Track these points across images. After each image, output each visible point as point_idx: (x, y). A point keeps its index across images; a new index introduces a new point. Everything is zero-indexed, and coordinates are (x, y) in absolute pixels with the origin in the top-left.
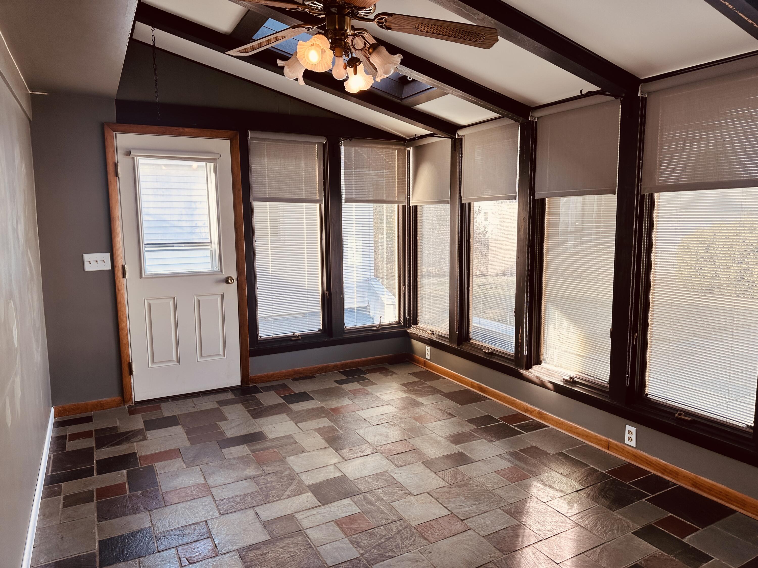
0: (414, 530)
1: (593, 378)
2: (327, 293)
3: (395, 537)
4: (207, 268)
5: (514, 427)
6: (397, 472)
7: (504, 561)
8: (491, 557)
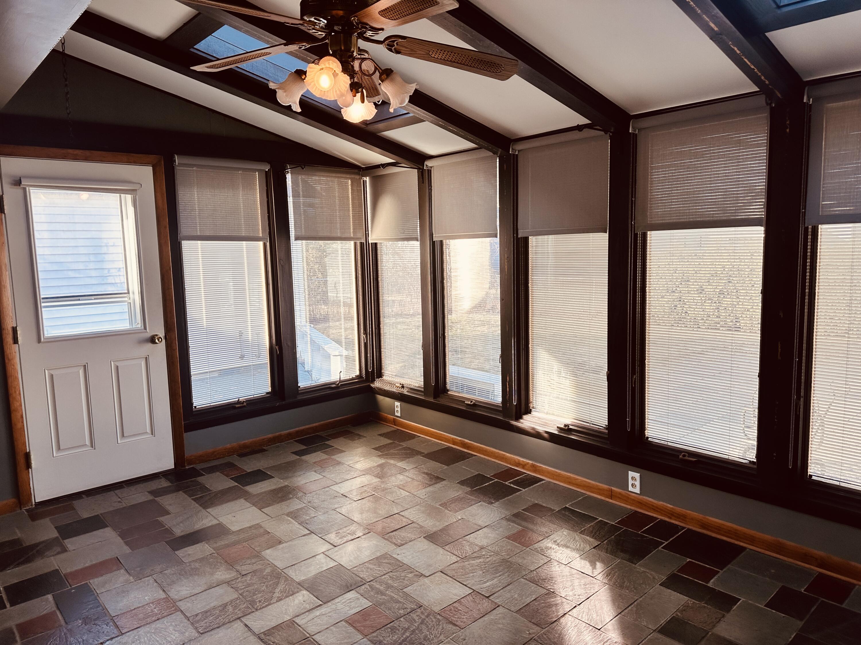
0: (439, 617)
1: (588, 424)
2: (277, 347)
3: (420, 628)
4: (124, 325)
5: (509, 484)
6: (399, 552)
7: (545, 636)
8: (530, 634)
